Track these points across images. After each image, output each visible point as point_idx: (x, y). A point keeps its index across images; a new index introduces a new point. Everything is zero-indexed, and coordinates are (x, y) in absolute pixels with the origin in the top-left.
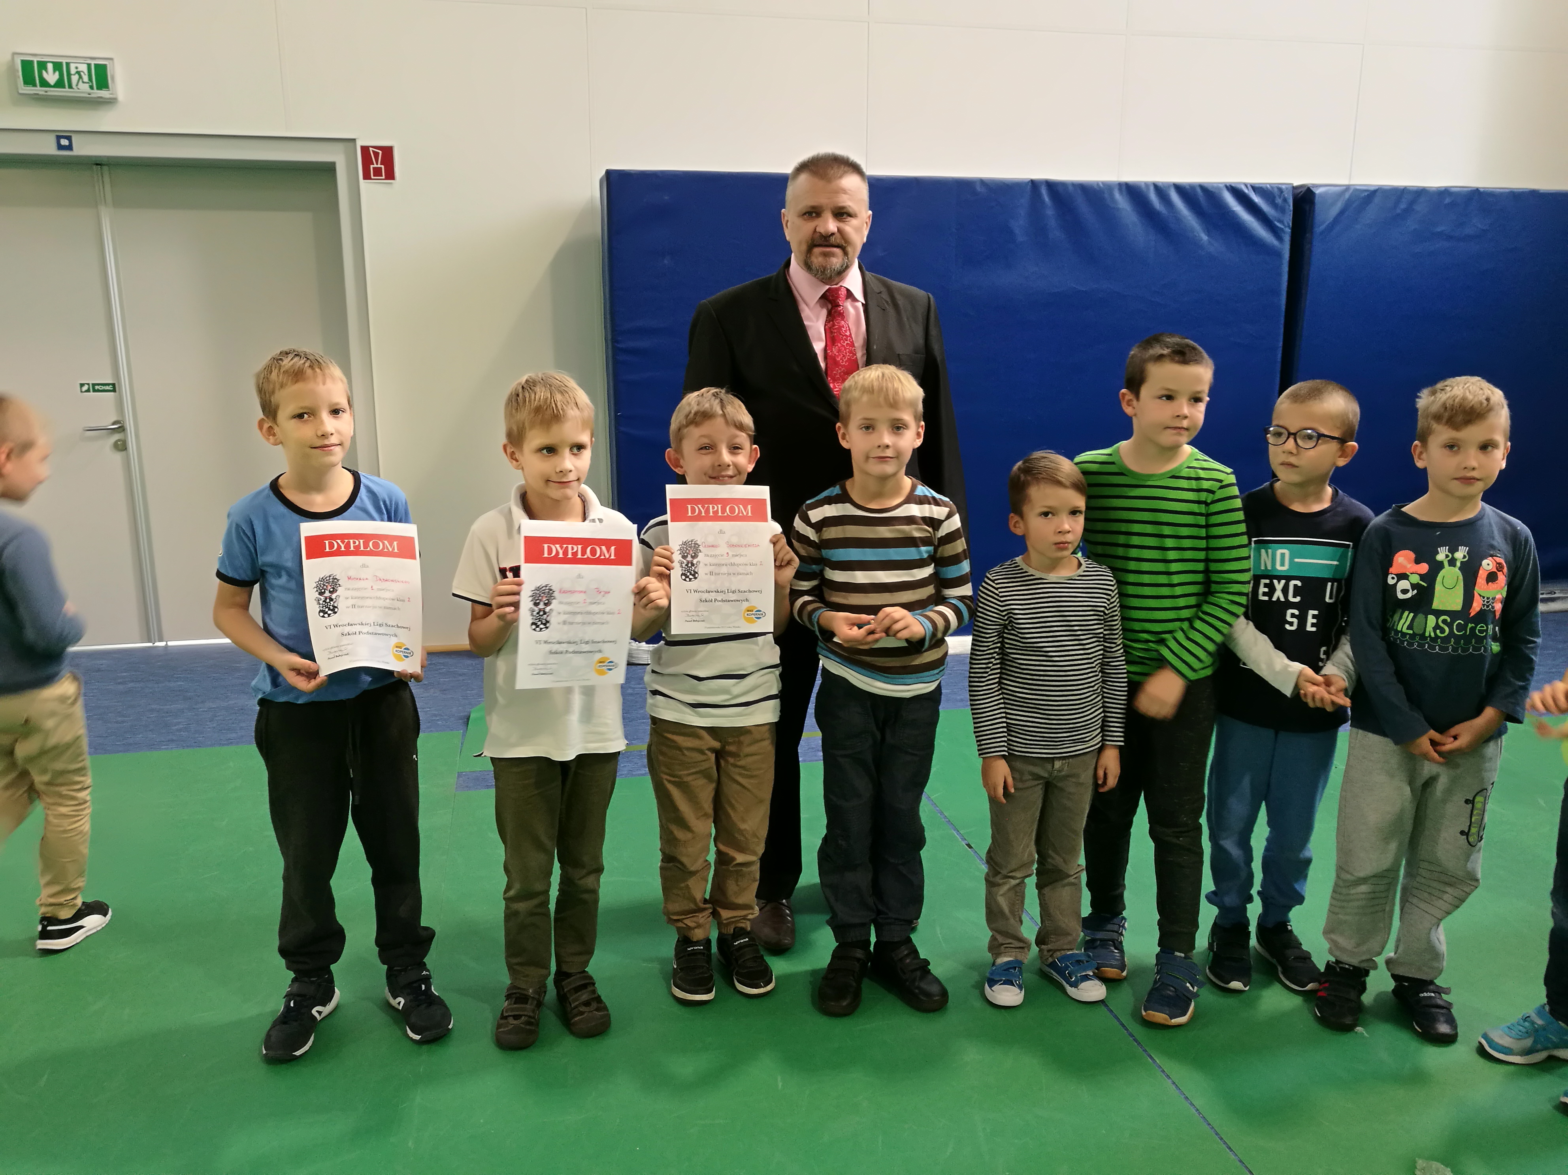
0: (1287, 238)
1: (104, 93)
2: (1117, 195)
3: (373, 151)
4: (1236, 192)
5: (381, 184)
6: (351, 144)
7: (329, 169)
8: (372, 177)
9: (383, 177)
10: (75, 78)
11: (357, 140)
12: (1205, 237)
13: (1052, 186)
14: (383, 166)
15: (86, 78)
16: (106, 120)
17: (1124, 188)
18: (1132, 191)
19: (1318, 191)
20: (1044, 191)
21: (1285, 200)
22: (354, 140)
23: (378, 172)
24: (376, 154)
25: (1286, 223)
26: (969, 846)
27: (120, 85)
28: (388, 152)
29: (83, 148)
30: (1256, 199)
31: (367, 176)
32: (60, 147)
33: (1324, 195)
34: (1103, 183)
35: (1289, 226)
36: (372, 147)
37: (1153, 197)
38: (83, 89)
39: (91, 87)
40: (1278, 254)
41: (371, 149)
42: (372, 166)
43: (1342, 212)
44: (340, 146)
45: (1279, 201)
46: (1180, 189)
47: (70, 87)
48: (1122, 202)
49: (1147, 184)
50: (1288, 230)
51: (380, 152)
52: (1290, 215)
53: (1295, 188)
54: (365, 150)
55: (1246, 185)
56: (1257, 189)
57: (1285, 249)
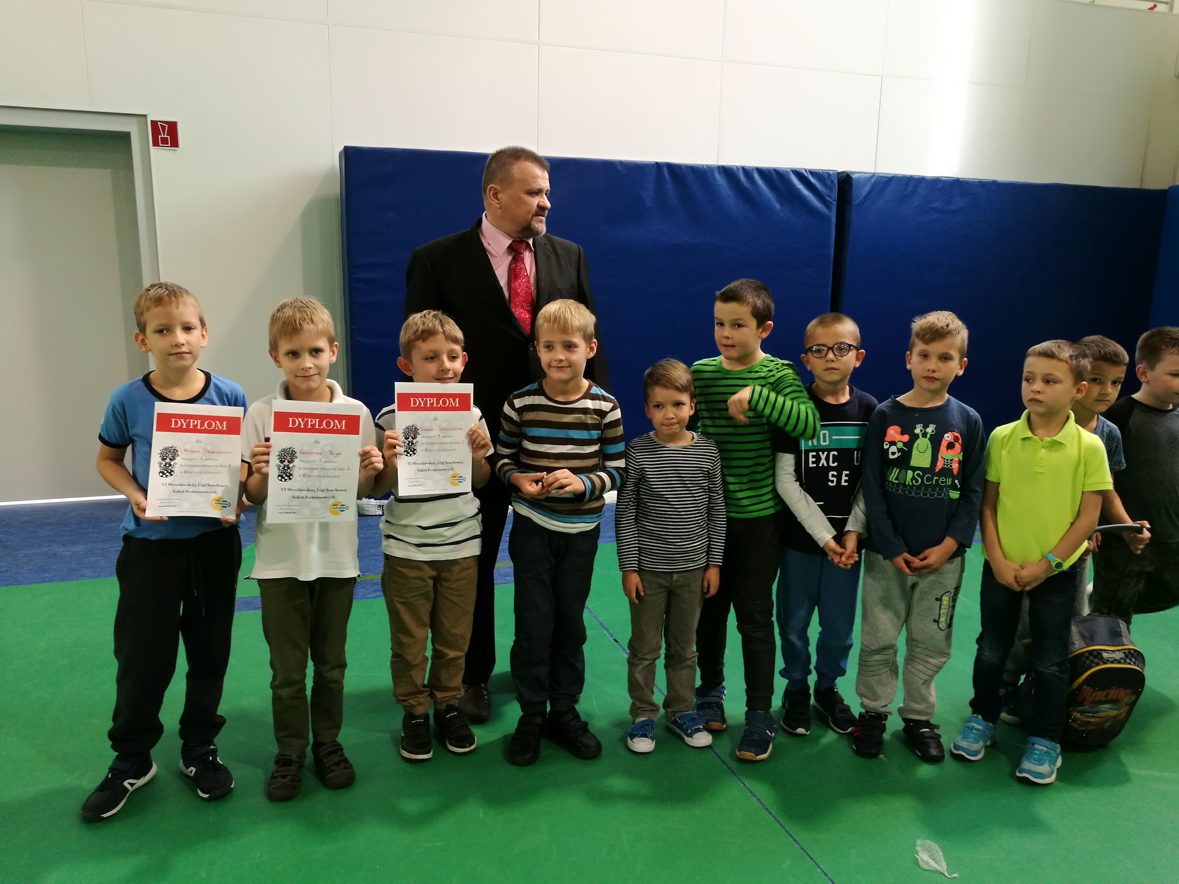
0: (834, 208)
2: (717, 176)
3: (160, 124)
4: (798, 174)
5: (169, 151)
6: (142, 119)
7: (125, 138)
8: (160, 145)
9: (169, 145)
11: (148, 116)
12: (778, 206)
13: (671, 167)
14: (169, 137)
17: (721, 170)
18: (727, 172)
19: (854, 176)
20: (665, 171)
21: (832, 182)
22: (145, 116)
23: (164, 141)
24: (163, 128)
25: (833, 196)
26: (616, 641)
28: (172, 127)
30: (813, 180)
31: (156, 144)
33: (858, 179)
34: (707, 166)
35: (835, 200)
36: (160, 121)
37: (742, 176)
40: (828, 219)
41: (159, 123)
42: (160, 136)
43: (870, 192)
44: (134, 120)
45: (829, 182)
46: (760, 171)
48: (719, 179)
49: (737, 167)
50: (835, 203)
51: (167, 126)
52: (836, 192)
53: (839, 173)
54: (154, 123)
55: (805, 170)
56: (813, 173)
57: (833, 216)
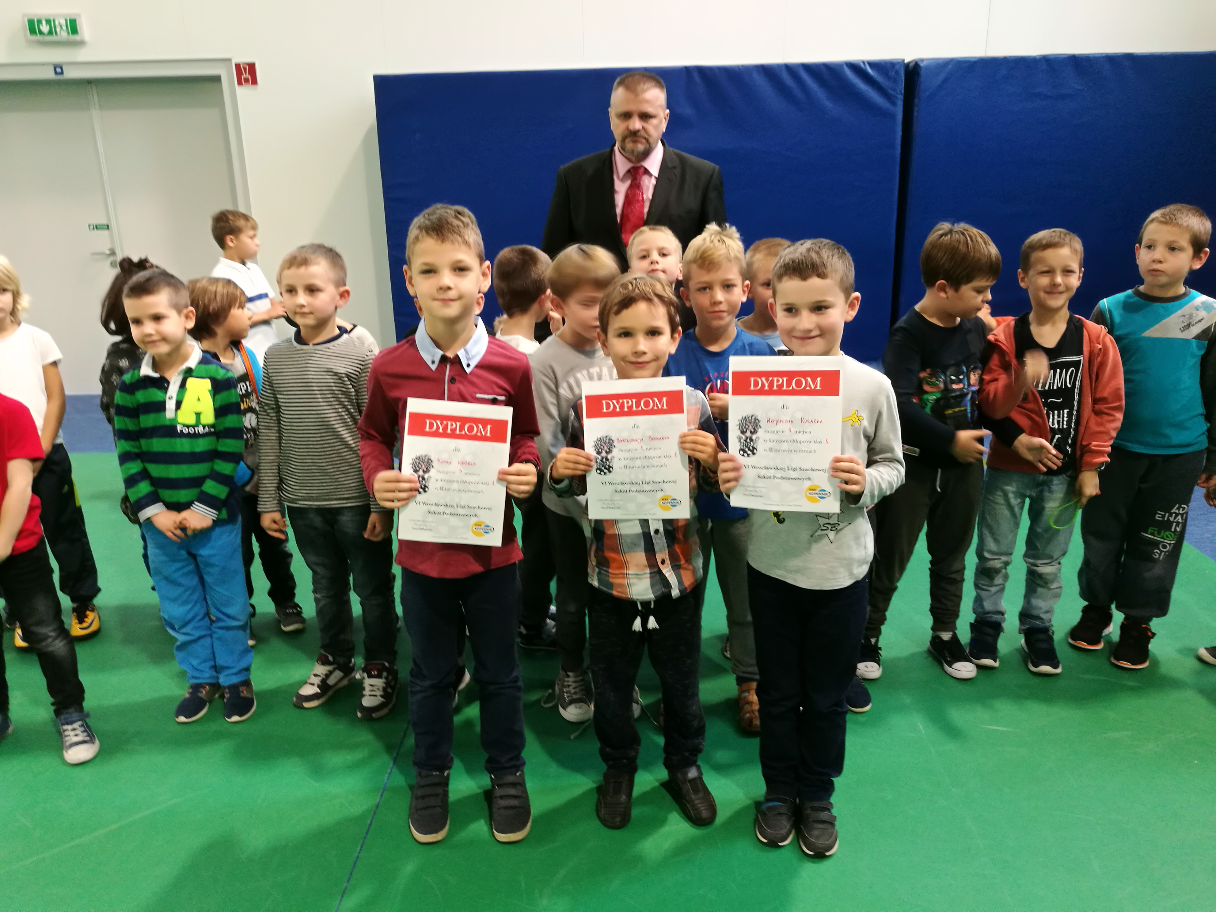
0: (900, 103)
1: (77, 38)
3: (243, 66)
4: (854, 67)
5: (250, 89)
6: (228, 62)
7: (217, 79)
8: (244, 84)
9: (251, 84)
10: (58, 29)
11: (232, 60)
13: (701, 71)
14: (250, 76)
15: (64, 28)
16: (82, 55)
18: (767, 71)
19: (922, 65)
20: (696, 75)
21: (897, 72)
22: (229, 60)
23: (247, 80)
24: (245, 69)
25: (898, 90)
27: (86, 31)
28: (252, 67)
29: (70, 74)
30: (872, 73)
31: (240, 83)
32: (56, 73)
33: (927, 68)
34: (743, 66)
35: (901, 93)
36: (242, 64)
37: (785, 75)
38: (63, 35)
39: (69, 34)
40: (892, 115)
42: (243, 77)
43: (945, 81)
44: (223, 64)
45: (892, 73)
46: (807, 67)
47: (56, 33)
50: (901, 97)
51: (248, 66)
52: (902, 85)
53: (905, 63)
54: (238, 66)
55: (864, 63)
56: (872, 64)
57: (899, 112)
